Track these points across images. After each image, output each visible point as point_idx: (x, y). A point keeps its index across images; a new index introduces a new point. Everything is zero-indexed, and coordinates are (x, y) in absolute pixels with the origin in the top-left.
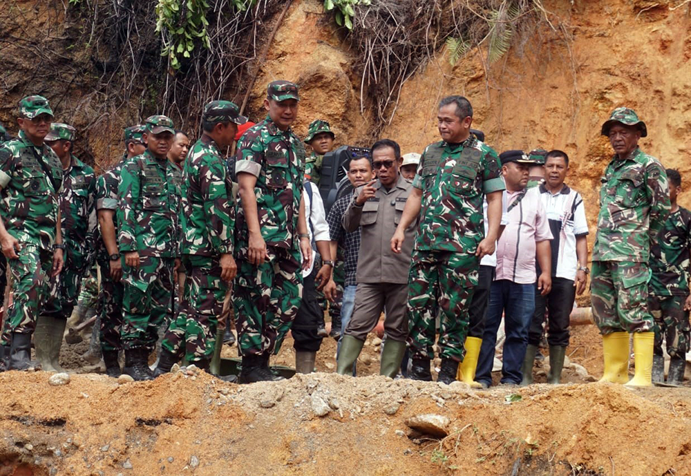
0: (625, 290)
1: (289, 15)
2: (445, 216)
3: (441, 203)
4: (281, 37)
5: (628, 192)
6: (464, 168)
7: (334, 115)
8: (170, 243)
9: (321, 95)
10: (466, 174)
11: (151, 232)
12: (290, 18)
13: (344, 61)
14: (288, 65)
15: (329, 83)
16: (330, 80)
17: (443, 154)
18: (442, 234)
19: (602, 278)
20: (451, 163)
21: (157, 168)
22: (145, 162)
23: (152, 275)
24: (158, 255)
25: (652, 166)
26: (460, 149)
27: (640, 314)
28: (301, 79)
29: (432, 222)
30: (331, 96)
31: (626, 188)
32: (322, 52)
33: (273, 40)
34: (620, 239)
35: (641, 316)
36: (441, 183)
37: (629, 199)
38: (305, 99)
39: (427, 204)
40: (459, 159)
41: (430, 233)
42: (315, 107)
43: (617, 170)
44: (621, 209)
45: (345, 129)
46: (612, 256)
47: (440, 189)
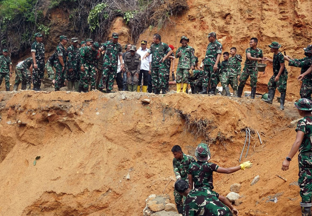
0: (186, 74)
3: (156, 57)
4: (114, 25)
6: (160, 49)
12: (116, 21)
13: (128, 30)
16: (125, 34)
17: (155, 46)
20: (157, 48)
26: (159, 45)
29: (154, 62)
30: (125, 37)
31: (187, 53)
32: (123, 28)
34: (187, 64)
39: (153, 58)
42: (122, 40)
43: (184, 49)
44: (187, 58)
47: (156, 54)
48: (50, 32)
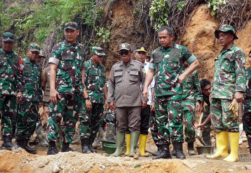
0: (226, 112)
1: (197, 11)
2: (167, 80)
3: (165, 74)
4: (194, 19)
5: (227, 65)
6: (173, 58)
7: (210, 46)
8: (34, 96)
9: (205, 39)
10: (175, 60)
11: (26, 91)
12: (198, 12)
13: (215, 26)
14: (195, 29)
15: (208, 34)
16: (208, 33)
17: (162, 52)
18: (166, 88)
19: (215, 105)
20: (167, 56)
21: (30, 65)
22: (25, 62)
23: (27, 109)
24: (29, 101)
25: (238, 52)
26: (170, 49)
27: (233, 124)
28: (198, 34)
29: (161, 84)
30: (209, 39)
31: (226, 63)
32: (207, 23)
33: (191, 20)
34: (224, 88)
35: (233, 125)
36: (164, 65)
37: (227, 68)
38: (200, 41)
39: (158, 75)
40: (170, 54)
41: (161, 88)
42: (203, 43)
43: (223, 54)
44: (224, 73)
45: (214, 51)
46: (219, 96)
47: (164, 68)
48: (111, 39)
